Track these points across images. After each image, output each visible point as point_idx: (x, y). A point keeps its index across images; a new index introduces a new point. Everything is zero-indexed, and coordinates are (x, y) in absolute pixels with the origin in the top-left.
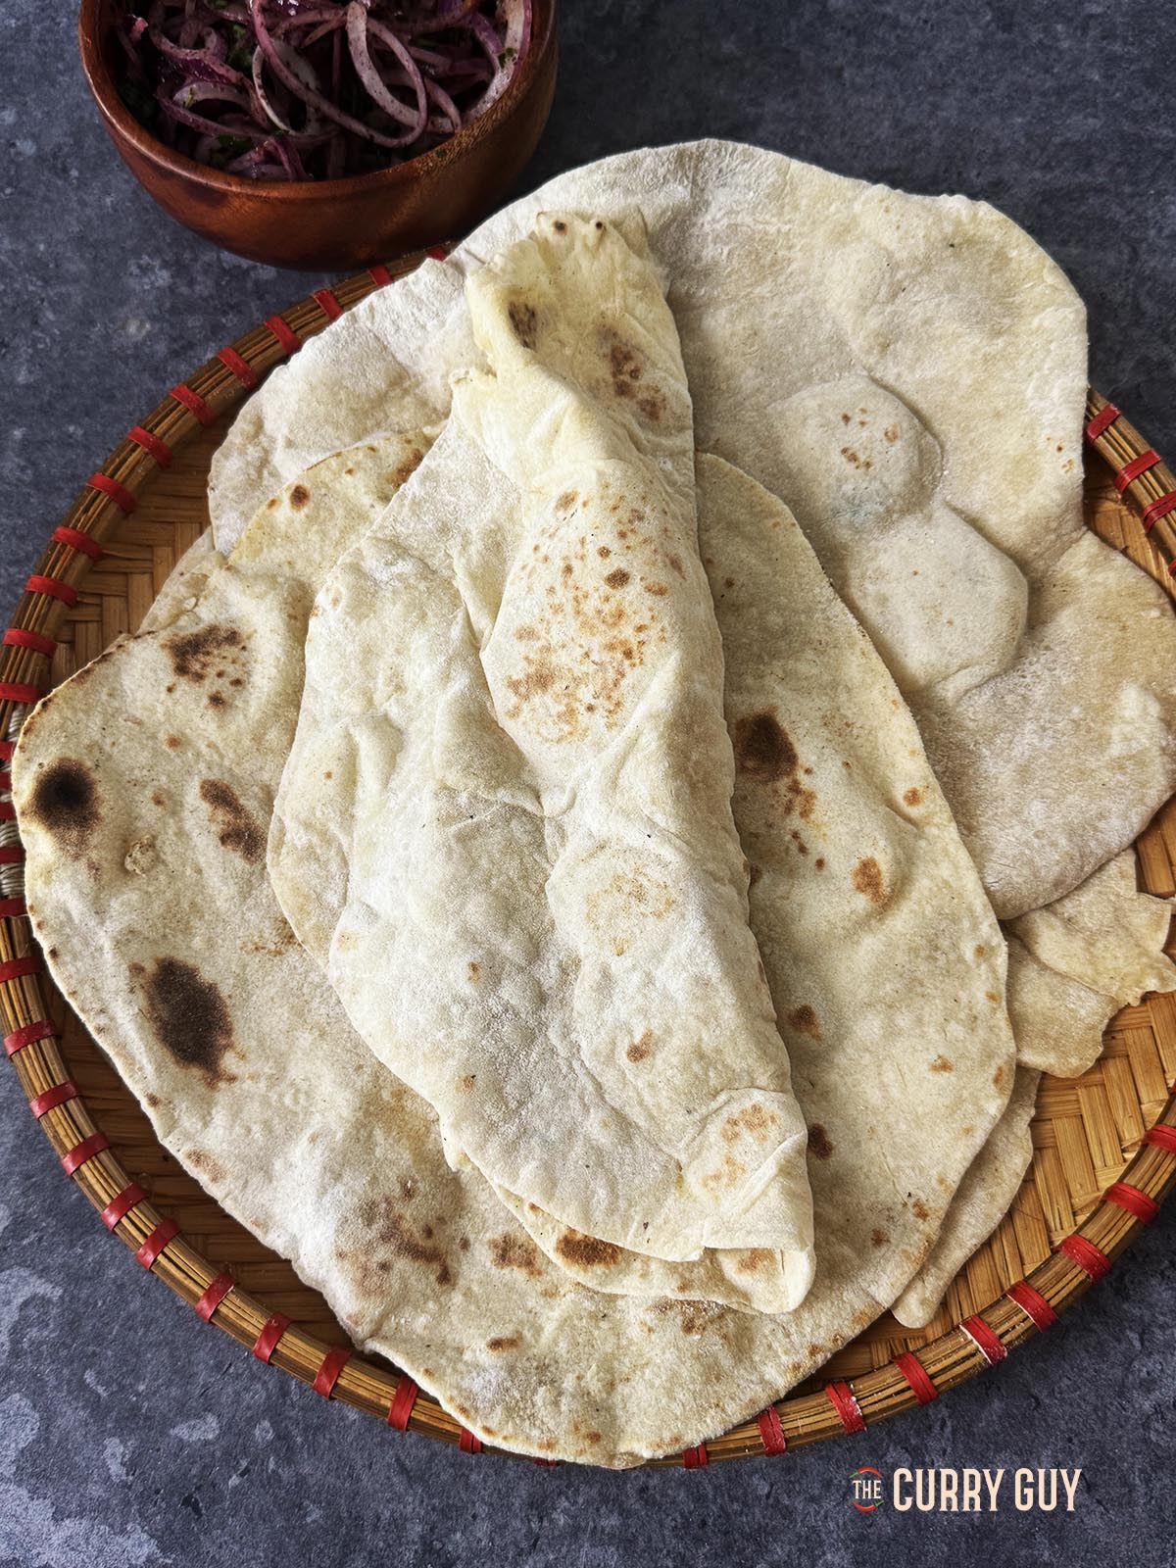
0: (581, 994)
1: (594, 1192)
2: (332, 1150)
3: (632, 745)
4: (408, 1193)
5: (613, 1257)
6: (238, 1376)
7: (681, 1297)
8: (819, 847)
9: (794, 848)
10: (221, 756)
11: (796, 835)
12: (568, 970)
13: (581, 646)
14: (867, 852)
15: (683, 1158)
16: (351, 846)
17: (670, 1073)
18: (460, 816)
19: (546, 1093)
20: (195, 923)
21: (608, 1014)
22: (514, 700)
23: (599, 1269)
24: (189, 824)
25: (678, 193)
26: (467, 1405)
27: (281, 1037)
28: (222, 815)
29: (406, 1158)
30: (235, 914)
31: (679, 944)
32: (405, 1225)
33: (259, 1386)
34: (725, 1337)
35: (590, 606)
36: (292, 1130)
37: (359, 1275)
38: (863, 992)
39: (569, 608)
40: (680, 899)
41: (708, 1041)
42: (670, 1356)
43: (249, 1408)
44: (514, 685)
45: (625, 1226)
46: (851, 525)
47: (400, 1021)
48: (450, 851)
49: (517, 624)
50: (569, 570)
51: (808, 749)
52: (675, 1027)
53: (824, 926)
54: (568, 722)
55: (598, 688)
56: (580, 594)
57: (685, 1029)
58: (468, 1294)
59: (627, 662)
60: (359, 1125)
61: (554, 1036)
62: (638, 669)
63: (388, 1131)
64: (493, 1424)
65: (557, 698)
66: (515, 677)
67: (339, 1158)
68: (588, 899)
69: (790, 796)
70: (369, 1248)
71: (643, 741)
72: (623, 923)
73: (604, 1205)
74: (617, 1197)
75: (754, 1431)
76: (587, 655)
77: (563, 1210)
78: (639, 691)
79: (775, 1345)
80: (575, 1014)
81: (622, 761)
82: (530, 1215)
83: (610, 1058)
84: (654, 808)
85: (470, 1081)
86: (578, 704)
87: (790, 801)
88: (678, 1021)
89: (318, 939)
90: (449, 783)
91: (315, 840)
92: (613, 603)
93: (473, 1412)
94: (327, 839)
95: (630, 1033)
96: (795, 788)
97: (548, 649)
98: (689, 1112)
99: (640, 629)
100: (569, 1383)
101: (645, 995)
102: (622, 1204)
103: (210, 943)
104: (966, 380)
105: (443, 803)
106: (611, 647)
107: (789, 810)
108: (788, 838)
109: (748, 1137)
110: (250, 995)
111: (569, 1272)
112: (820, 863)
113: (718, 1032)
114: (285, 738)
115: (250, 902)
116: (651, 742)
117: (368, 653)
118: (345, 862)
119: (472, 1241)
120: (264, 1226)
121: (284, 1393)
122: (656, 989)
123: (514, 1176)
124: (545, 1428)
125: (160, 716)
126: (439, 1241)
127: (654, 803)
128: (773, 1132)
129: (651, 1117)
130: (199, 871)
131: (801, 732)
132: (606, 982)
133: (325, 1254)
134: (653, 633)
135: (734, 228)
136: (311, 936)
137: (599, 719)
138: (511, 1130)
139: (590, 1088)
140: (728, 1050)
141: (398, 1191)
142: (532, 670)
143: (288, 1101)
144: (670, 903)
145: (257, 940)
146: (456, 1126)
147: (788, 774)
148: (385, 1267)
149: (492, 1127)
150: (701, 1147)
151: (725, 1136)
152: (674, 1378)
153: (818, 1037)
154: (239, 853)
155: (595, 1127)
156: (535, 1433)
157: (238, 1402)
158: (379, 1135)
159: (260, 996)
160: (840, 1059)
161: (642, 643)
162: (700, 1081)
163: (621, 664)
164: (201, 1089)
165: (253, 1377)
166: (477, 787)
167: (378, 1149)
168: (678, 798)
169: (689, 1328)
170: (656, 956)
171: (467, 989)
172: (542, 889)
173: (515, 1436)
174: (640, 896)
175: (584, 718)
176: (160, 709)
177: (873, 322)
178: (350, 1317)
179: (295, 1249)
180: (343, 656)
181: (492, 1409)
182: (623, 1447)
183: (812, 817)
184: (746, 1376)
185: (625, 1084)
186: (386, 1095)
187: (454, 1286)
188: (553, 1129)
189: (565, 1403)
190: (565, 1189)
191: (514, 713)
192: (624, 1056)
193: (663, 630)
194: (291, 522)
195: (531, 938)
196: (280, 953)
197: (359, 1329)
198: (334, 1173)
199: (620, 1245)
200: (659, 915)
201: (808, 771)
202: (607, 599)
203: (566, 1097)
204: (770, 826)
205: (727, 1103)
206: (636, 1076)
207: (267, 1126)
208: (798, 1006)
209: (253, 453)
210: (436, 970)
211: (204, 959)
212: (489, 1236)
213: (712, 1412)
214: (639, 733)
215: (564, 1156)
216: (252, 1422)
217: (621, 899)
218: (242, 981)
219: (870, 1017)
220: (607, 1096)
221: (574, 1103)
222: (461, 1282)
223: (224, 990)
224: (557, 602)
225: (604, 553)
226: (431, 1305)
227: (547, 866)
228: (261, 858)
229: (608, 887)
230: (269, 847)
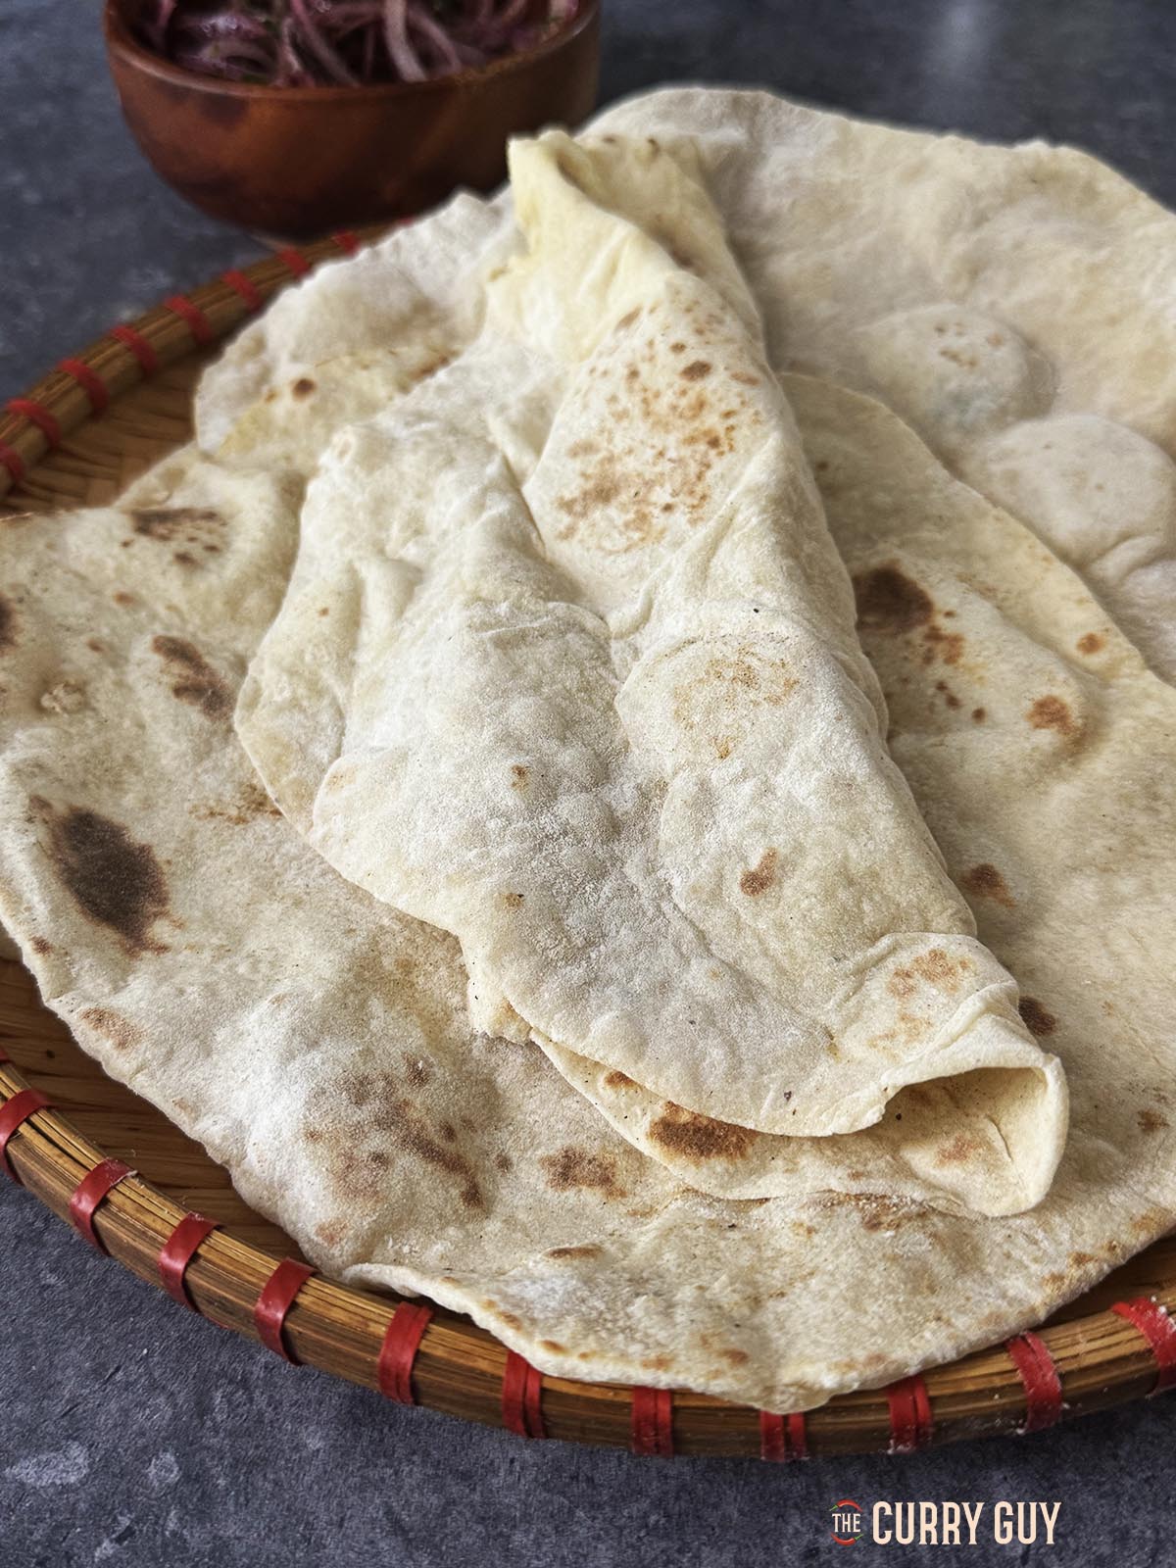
0: (670, 821)
1: (704, 1054)
2: (307, 1012)
3: (727, 524)
4: (419, 1077)
5: (740, 1148)
6: (128, 1386)
7: (855, 1187)
8: (974, 695)
9: (940, 702)
10: (184, 620)
11: (941, 687)
12: (651, 794)
13: (653, 447)
14: (1042, 691)
15: (834, 1021)
16: (349, 697)
17: (805, 904)
18: (499, 623)
19: (625, 937)
20: (130, 777)
21: (710, 838)
22: (566, 519)
23: (719, 1164)
24: (133, 676)
25: (733, 134)
26: (517, 1313)
27: (238, 910)
28: (178, 669)
29: (415, 1038)
30: (185, 774)
31: (807, 735)
32: (413, 1114)
33: (161, 1400)
34: (934, 1235)
35: (662, 406)
36: (246, 996)
37: (340, 1165)
38: (1063, 851)
39: (636, 412)
40: (804, 679)
41: (857, 857)
42: (848, 1260)
43: (142, 1434)
44: (567, 506)
45: (757, 1095)
46: (960, 426)
47: (413, 844)
48: (486, 656)
49: (571, 441)
50: (634, 374)
51: (944, 592)
52: (808, 843)
53: (997, 769)
54: (638, 529)
55: (677, 485)
56: (650, 395)
57: (824, 844)
58: (510, 1221)
59: (713, 453)
60: (346, 989)
61: (633, 871)
62: (729, 457)
63: (390, 1004)
64: (562, 1337)
65: (623, 508)
66: (568, 496)
67: (316, 1022)
68: (676, 694)
69: (928, 644)
70: (357, 1132)
71: (740, 518)
72: (726, 718)
73: (721, 1070)
74: (741, 1062)
75: (1003, 1363)
76: (661, 454)
77: (659, 1071)
78: (729, 480)
79: (1016, 1253)
80: (662, 846)
81: (713, 546)
82: (607, 1093)
83: (716, 895)
84: (760, 588)
85: (515, 900)
86: (651, 508)
87: (930, 650)
88: (812, 834)
89: (298, 796)
90: (484, 594)
91: (302, 691)
92: (692, 396)
93: (526, 1324)
94: (317, 690)
95: (744, 859)
96: (935, 635)
97: (611, 459)
98: (837, 960)
99: (728, 415)
100: (686, 1293)
101: (763, 807)
102: (749, 1069)
103: (147, 804)
104: (1072, 293)
105: (478, 612)
106: (691, 440)
107: (928, 659)
108: (931, 691)
109: (929, 990)
110: (196, 866)
111: (674, 1170)
112: (979, 715)
113: (871, 846)
114: (268, 607)
115: (208, 764)
116: (751, 517)
117: (380, 506)
118: (340, 714)
119: (515, 1160)
120: (195, 1110)
121: (203, 1409)
122: (777, 799)
123: (583, 1031)
124: (650, 1341)
125: (110, 572)
126: (467, 1146)
127: (758, 582)
128: (966, 980)
129: (782, 971)
130: (142, 726)
131: (934, 579)
132: (705, 800)
133: (286, 1134)
134: (745, 417)
135: (795, 182)
136: (289, 792)
137: (680, 519)
138: (577, 973)
139: (690, 935)
140: (888, 874)
141: (403, 1070)
142: (590, 485)
143: (242, 969)
144: (790, 685)
145: (212, 803)
146: (495, 959)
147: (921, 622)
148: (380, 1158)
149: (547, 966)
150: (860, 1005)
151: (893, 990)
152: (860, 1285)
153: (1008, 903)
154: (198, 707)
155: (698, 978)
156: (635, 1349)
157: (124, 1425)
158: (376, 1005)
159: (212, 867)
160: (1043, 934)
161: (731, 429)
162: (848, 917)
163: (706, 454)
164: (115, 954)
165: (154, 1387)
166: (521, 596)
167: (374, 1023)
168: (790, 576)
169: (873, 1224)
170: (775, 754)
171: (509, 799)
172: (610, 706)
173: (600, 1353)
174: (748, 679)
175: (659, 519)
176: (111, 564)
177: (959, 246)
178: (321, 1229)
179: (240, 1142)
180: (349, 508)
181: (560, 1317)
182: (787, 1375)
183: (962, 661)
184: (977, 1288)
185: (739, 930)
186: (387, 962)
187: (488, 1213)
188: (637, 979)
189: (681, 1316)
190: (660, 1047)
191: (568, 533)
192: (737, 889)
193: (757, 413)
194: (292, 415)
195: (598, 756)
196: (241, 820)
197: (336, 1251)
198: (308, 1036)
199: (750, 1125)
200: (776, 701)
201: (949, 614)
202: (684, 393)
203: (654, 944)
204: (906, 681)
205: (892, 950)
206: (756, 916)
207: (211, 991)
208: (973, 865)
209: (251, 368)
210: (467, 781)
211: (138, 820)
212: (540, 1152)
213: (933, 1325)
214: (735, 511)
215: (656, 1011)
216: (145, 1455)
217: (722, 688)
218: (188, 848)
219: (1077, 882)
220: (713, 947)
221: (666, 950)
222: (499, 1208)
223: (161, 855)
224: (620, 408)
225: (678, 348)
226: (451, 1231)
227: (614, 681)
228: (226, 717)
229: (702, 675)
230: (239, 704)
